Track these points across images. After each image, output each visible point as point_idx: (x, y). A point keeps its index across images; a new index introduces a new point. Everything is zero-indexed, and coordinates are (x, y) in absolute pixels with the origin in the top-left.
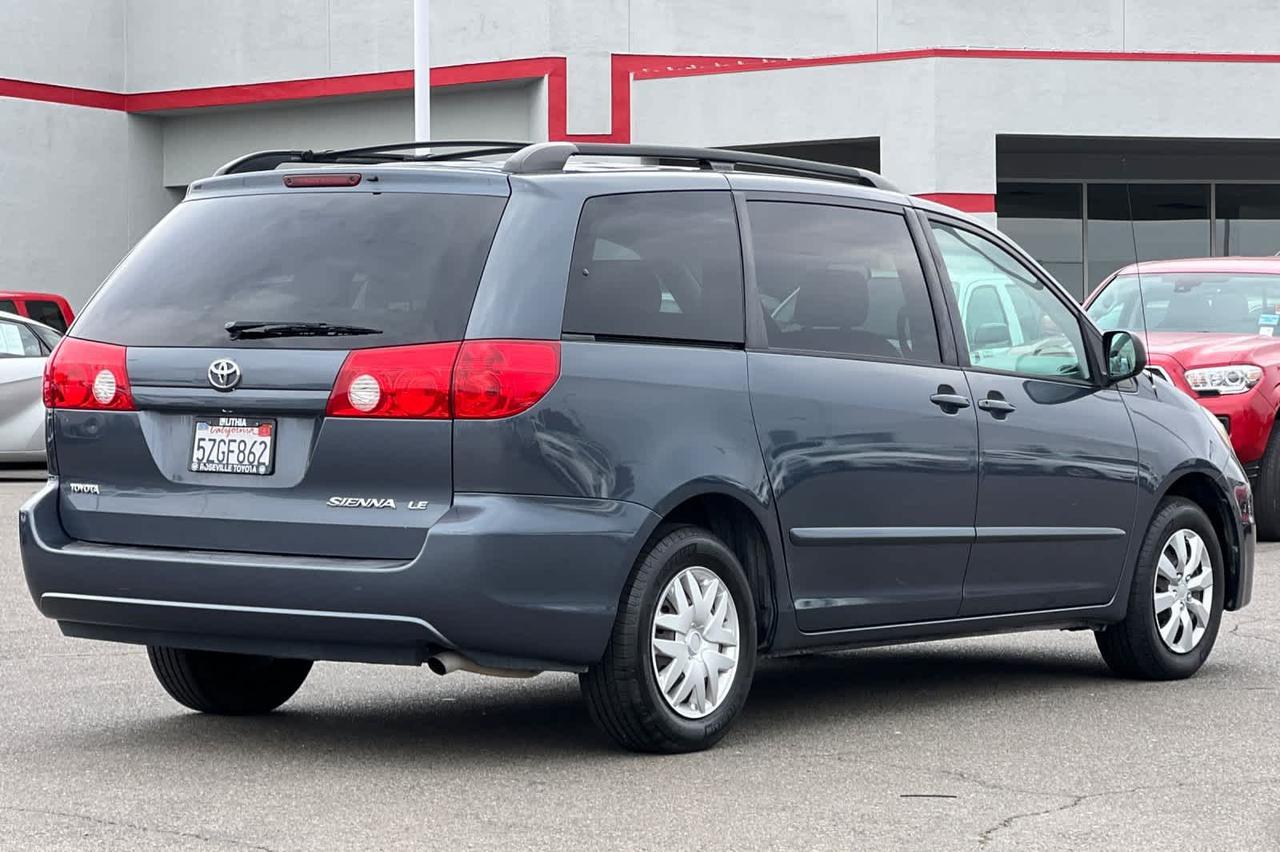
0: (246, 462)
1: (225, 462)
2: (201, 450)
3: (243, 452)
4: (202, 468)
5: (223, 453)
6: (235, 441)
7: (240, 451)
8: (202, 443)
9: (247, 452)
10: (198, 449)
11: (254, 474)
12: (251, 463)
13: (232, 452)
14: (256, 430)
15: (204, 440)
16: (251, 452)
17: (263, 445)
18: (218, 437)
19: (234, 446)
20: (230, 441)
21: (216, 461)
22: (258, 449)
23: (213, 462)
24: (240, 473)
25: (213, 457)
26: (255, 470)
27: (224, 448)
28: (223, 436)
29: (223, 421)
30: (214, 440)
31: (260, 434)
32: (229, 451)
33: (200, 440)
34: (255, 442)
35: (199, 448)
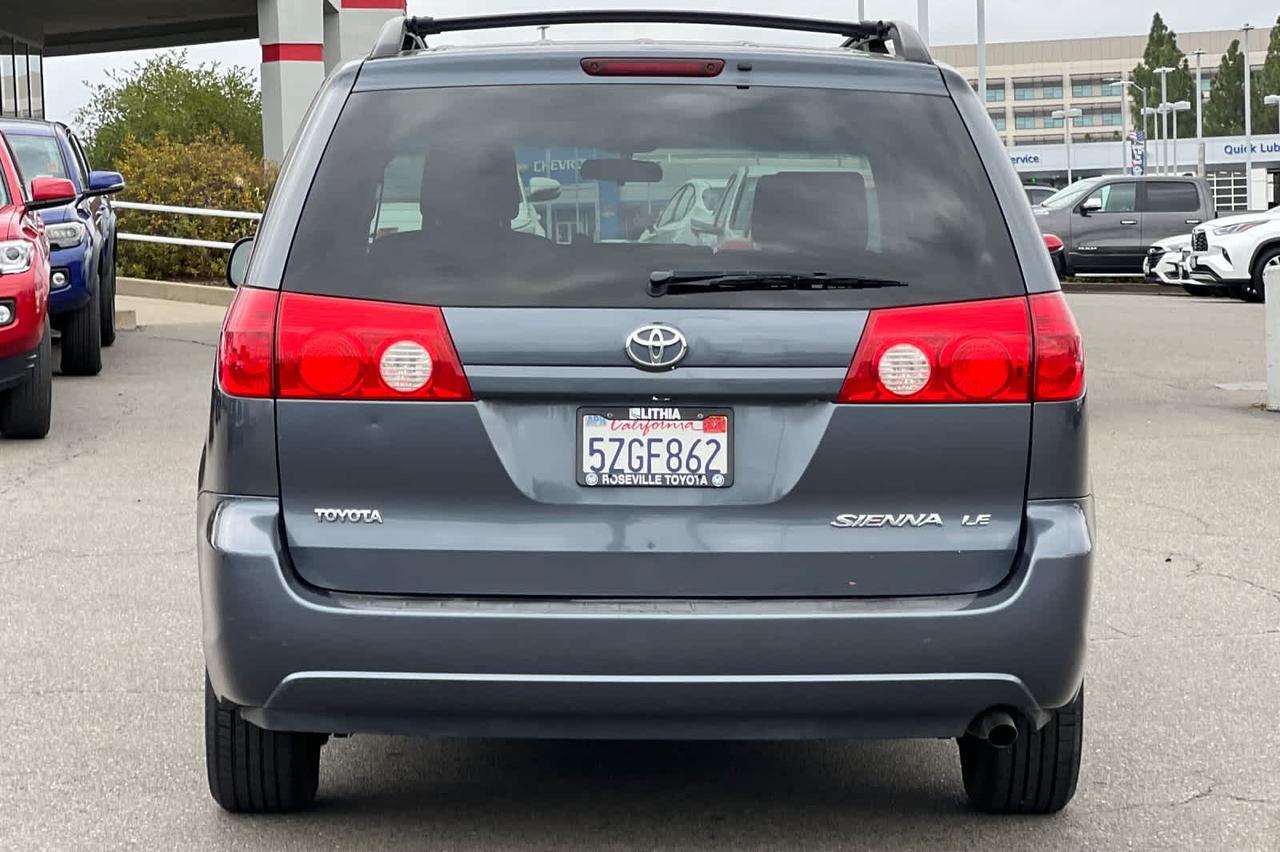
0: (684, 470)
1: (644, 470)
2: (598, 456)
3: (677, 455)
4: (605, 480)
5: (640, 458)
6: (660, 440)
7: (671, 455)
8: (597, 445)
9: (684, 456)
10: (592, 454)
11: (704, 487)
12: (693, 472)
13: (658, 456)
14: (698, 424)
15: (601, 440)
16: (691, 456)
17: (713, 446)
18: (628, 435)
19: (656, 448)
20: (650, 441)
21: (627, 470)
22: (704, 452)
23: (621, 471)
24: (679, 486)
25: (619, 465)
26: (704, 481)
27: (637, 450)
28: (638, 433)
29: (635, 412)
30: (621, 441)
31: (706, 429)
32: (650, 455)
33: (592, 440)
34: (699, 441)
35: (593, 452)
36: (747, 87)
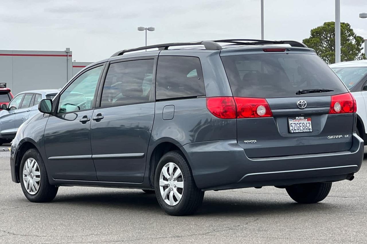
0: (305, 129)
1: (299, 129)
2: (292, 127)
3: (304, 126)
4: (294, 131)
5: (298, 127)
8: (292, 125)
11: (309, 132)
12: (307, 129)
13: (301, 126)
14: (306, 120)
15: (292, 124)
16: (306, 126)
17: (309, 124)
18: (296, 122)
20: (300, 123)
21: (297, 129)
22: (308, 125)
23: (296, 130)
24: (305, 132)
25: (296, 128)
27: (298, 125)
28: (298, 122)
29: (297, 118)
30: (295, 124)
31: (308, 121)
33: (291, 124)
34: (307, 123)
36: (288, 54)
